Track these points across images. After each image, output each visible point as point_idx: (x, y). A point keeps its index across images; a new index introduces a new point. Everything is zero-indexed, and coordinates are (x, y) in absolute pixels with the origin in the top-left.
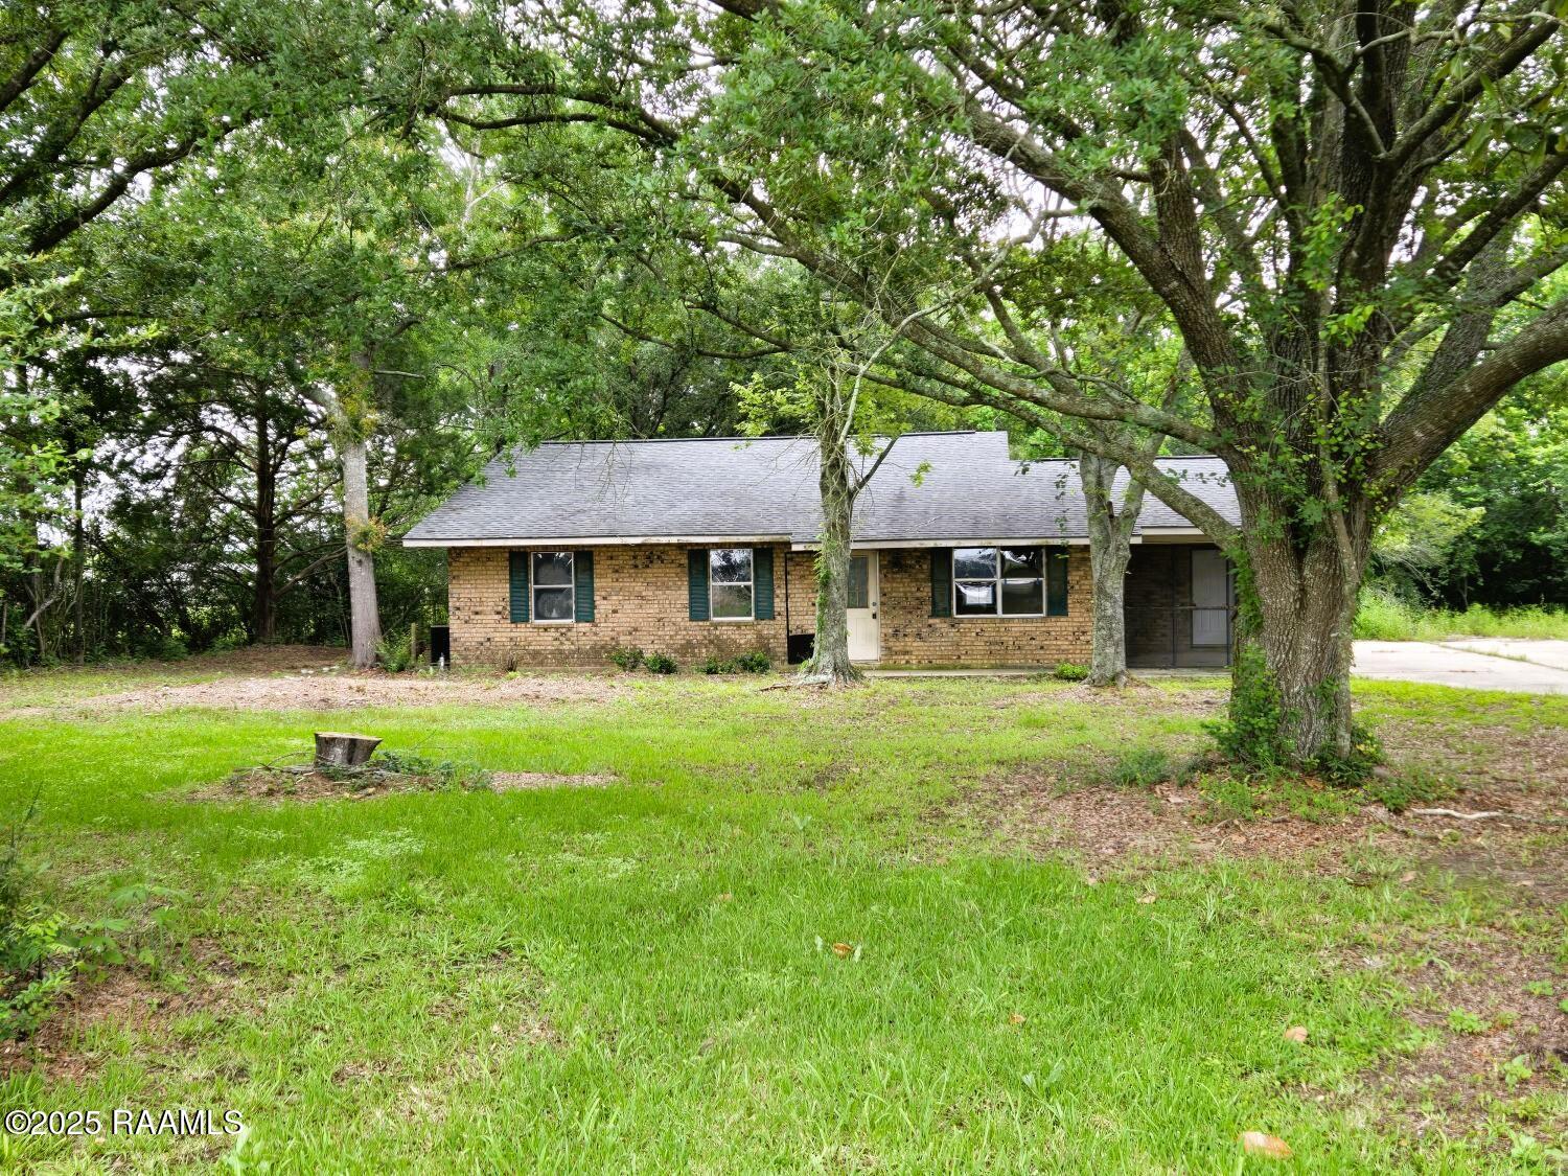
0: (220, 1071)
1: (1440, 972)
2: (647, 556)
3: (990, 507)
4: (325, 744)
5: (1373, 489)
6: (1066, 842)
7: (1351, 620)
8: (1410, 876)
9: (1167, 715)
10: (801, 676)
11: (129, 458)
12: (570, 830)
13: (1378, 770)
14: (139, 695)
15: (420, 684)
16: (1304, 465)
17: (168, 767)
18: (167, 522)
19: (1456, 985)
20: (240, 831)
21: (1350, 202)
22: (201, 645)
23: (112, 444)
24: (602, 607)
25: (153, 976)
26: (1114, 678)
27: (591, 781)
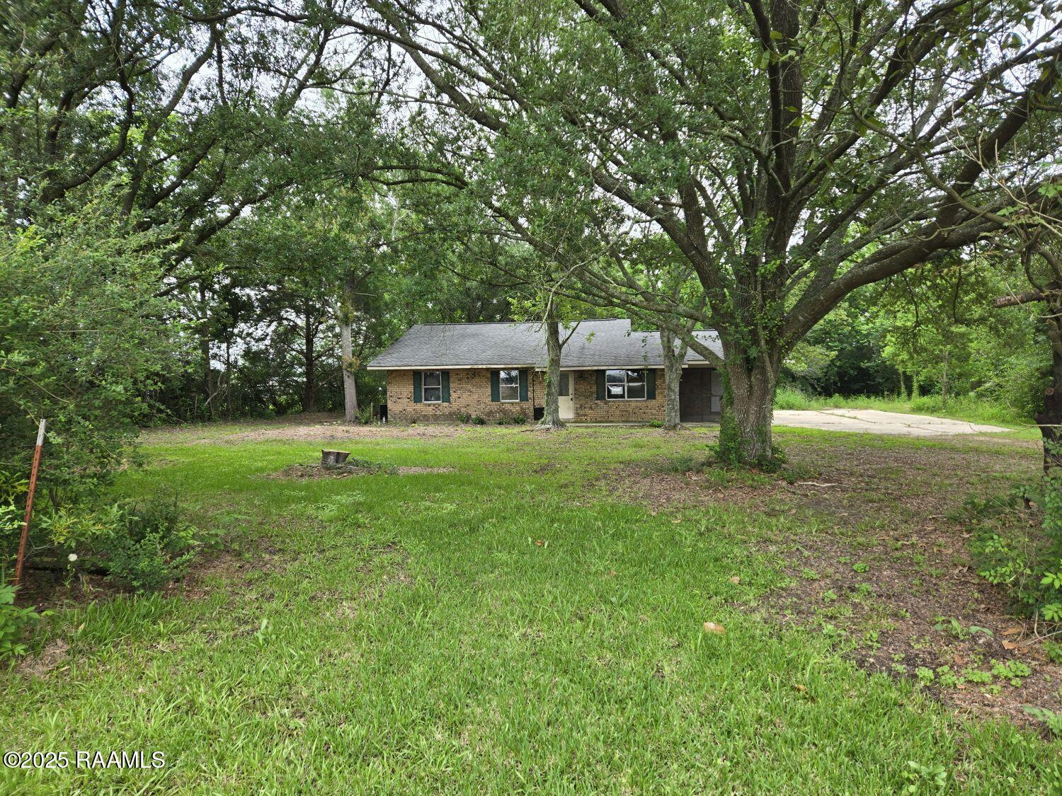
0: (262, 596)
1: (801, 553)
2: (473, 374)
3: (623, 352)
4: (326, 455)
5: (781, 342)
6: (645, 497)
7: (772, 400)
8: (794, 511)
9: (697, 442)
10: (539, 426)
11: (250, 331)
12: (429, 492)
13: (783, 465)
14: (252, 434)
15: (373, 429)
16: (750, 331)
17: (260, 464)
18: (267, 359)
19: (808, 558)
20: (286, 492)
21: (769, 216)
22: (282, 413)
23: (242, 325)
24: (454, 396)
25: (239, 554)
26: (675, 426)
27: (441, 471)
